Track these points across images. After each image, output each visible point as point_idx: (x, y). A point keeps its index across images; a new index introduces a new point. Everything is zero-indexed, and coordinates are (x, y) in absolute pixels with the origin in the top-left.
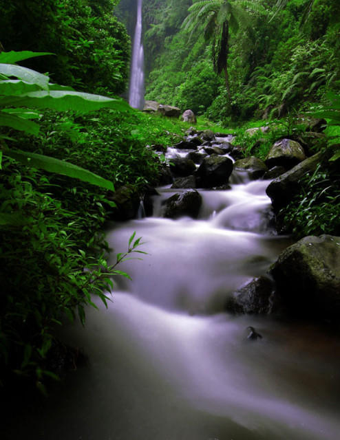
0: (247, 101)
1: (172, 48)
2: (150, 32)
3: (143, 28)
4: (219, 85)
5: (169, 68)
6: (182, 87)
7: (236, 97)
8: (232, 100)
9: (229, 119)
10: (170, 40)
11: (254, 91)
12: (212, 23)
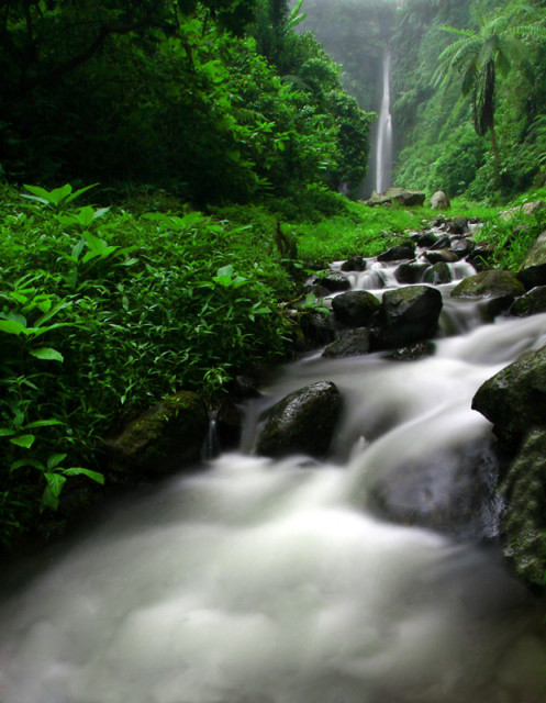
0: (522, 165)
1: (426, 116)
2: (399, 102)
3: (391, 99)
4: (485, 151)
5: (424, 142)
6: (437, 163)
7: (508, 162)
8: (501, 168)
9: (497, 194)
10: (424, 107)
11: (531, 150)
12: (472, 69)
